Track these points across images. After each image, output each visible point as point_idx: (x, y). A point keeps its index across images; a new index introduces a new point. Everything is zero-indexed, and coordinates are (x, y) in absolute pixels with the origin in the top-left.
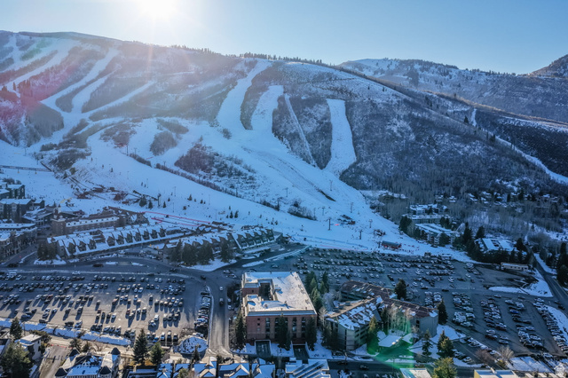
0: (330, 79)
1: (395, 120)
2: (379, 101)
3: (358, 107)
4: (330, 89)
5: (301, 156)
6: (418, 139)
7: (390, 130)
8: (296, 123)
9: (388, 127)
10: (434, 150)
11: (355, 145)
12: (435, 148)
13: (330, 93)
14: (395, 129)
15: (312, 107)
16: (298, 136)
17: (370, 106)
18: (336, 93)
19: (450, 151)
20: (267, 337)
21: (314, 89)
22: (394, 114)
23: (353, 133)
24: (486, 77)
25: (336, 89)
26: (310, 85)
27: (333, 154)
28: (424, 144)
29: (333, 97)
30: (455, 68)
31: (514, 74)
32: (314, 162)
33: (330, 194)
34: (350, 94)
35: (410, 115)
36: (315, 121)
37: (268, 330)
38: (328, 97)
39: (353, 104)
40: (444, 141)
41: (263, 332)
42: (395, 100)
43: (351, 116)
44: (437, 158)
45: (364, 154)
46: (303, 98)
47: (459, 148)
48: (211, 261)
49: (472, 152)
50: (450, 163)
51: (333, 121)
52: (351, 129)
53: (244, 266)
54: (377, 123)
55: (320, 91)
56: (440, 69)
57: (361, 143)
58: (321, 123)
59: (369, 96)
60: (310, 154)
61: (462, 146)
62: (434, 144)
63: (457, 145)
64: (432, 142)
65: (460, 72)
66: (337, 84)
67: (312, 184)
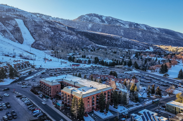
0: (14, 11)
1: (45, 27)
2: (36, 20)
3: (29, 22)
4: (15, 15)
5: (10, 39)
6: (55, 34)
7: (44, 31)
8: (3, 26)
9: (43, 30)
10: (61, 37)
11: (32, 35)
12: (62, 36)
13: (15, 16)
14: (46, 30)
15: (9, 21)
16: (6, 31)
17: (33, 22)
18: (18, 17)
19: (67, 38)
20: (93, 108)
21: (7, 14)
22: (44, 25)
23: (30, 31)
24: (61, 20)
25: (18, 15)
26: (5, 13)
27: (24, 38)
28: (57, 36)
29: (17, 18)
30: (51, 17)
31: (69, 20)
32: (17, 41)
33: (31, 52)
34: (24, 17)
35: (49, 26)
36: (12, 26)
37: (93, 104)
38: (15, 18)
39: (26, 21)
40: (64, 34)
41: (91, 106)
42: (43, 21)
43: (27, 25)
44: (63, 40)
45: (37, 38)
46: (3, 17)
47: (69, 37)
48: (5, 79)
49: (74, 38)
50: (68, 41)
51: (19, 26)
52: (28, 29)
53: (26, 79)
54: (38, 28)
55: (10, 15)
56: (46, 17)
57: (34, 35)
58: (15, 27)
59: (32, 19)
60: (14, 38)
61: (70, 36)
62: (61, 35)
63: (69, 36)
64: (60, 35)
65: (52, 18)
66: (18, 13)
67: (21, 49)
